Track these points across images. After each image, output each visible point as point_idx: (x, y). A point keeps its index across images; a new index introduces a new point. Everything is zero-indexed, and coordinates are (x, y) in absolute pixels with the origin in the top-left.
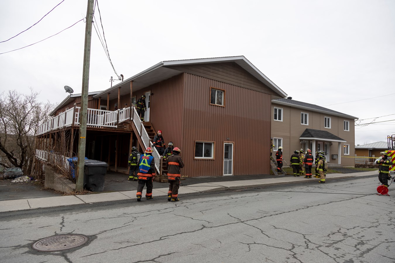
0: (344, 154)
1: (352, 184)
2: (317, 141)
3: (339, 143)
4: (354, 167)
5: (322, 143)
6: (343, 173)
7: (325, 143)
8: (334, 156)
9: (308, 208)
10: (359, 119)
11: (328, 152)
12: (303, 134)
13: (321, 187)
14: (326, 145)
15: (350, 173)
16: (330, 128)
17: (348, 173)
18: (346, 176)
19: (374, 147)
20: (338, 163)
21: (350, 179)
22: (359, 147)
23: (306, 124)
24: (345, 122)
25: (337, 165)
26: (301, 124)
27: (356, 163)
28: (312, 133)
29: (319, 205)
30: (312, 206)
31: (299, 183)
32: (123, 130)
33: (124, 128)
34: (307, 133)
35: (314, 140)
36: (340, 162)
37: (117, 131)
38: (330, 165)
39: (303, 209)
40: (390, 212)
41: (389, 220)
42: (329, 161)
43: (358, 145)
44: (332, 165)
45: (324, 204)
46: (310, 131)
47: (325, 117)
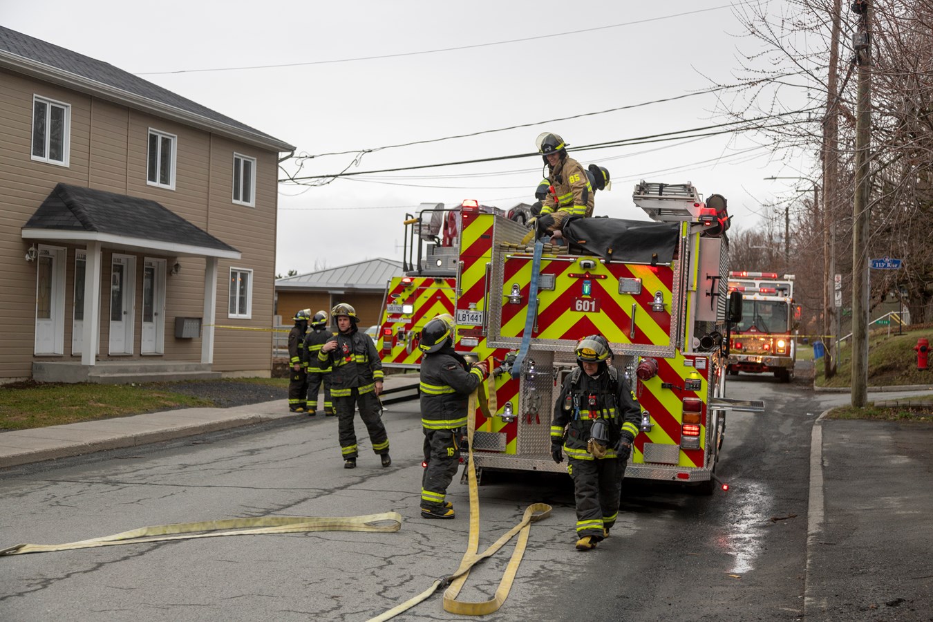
0: (231, 316)
1: (252, 452)
2: (108, 251)
3: (211, 261)
4: (267, 374)
5: (133, 258)
6: (219, 405)
7: (147, 259)
8: (187, 324)
9: (45, 587)
10: (296, 153)
11: (159, 306)
12: (36, 214)
13: (119, 478)
14: (152, 270)
15: (250, 402)
16: (172, 186)
17: (239, 404)
18: (233, 418)
19: (349, 282)
20: (199, 359)
21: (248, 433)
22: (293, 283)
23: (59, 158)
24: (238, 161)
25: (197, 369)
26: (34, 158)
27: (279, 356)
28: (87, 209)
29: (100, 565)
30: (68, 576)
31: (9, 468)
34: (61, 204)
35: (94, 242)
36: (208, 356)
38: (166, 371)
39: (20, 594)
40: (385, 559)
41: (379, 594)
42: (162, 351)
43: (291, 274)
44: (176, 368)
45: (126, 558)
46: (75, 199)
47: (152, 130)
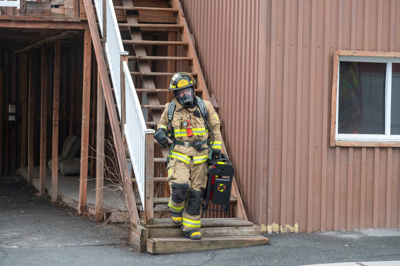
32: (48, 18)
33: (54, 10)
37: (17, 22)
